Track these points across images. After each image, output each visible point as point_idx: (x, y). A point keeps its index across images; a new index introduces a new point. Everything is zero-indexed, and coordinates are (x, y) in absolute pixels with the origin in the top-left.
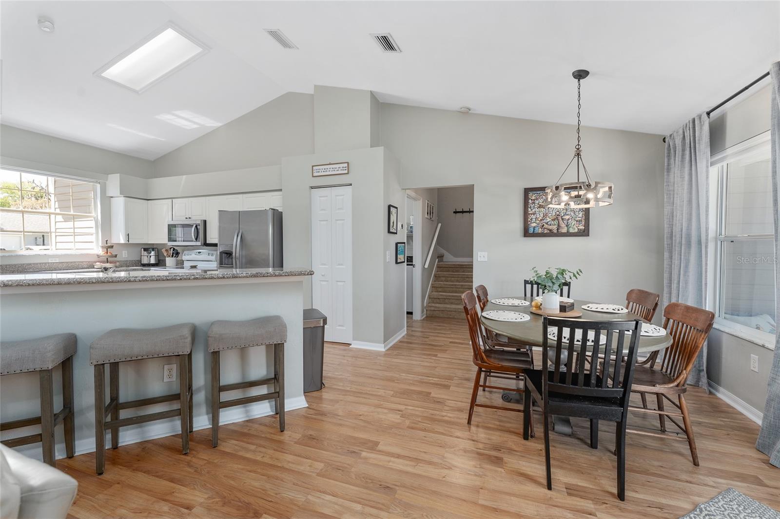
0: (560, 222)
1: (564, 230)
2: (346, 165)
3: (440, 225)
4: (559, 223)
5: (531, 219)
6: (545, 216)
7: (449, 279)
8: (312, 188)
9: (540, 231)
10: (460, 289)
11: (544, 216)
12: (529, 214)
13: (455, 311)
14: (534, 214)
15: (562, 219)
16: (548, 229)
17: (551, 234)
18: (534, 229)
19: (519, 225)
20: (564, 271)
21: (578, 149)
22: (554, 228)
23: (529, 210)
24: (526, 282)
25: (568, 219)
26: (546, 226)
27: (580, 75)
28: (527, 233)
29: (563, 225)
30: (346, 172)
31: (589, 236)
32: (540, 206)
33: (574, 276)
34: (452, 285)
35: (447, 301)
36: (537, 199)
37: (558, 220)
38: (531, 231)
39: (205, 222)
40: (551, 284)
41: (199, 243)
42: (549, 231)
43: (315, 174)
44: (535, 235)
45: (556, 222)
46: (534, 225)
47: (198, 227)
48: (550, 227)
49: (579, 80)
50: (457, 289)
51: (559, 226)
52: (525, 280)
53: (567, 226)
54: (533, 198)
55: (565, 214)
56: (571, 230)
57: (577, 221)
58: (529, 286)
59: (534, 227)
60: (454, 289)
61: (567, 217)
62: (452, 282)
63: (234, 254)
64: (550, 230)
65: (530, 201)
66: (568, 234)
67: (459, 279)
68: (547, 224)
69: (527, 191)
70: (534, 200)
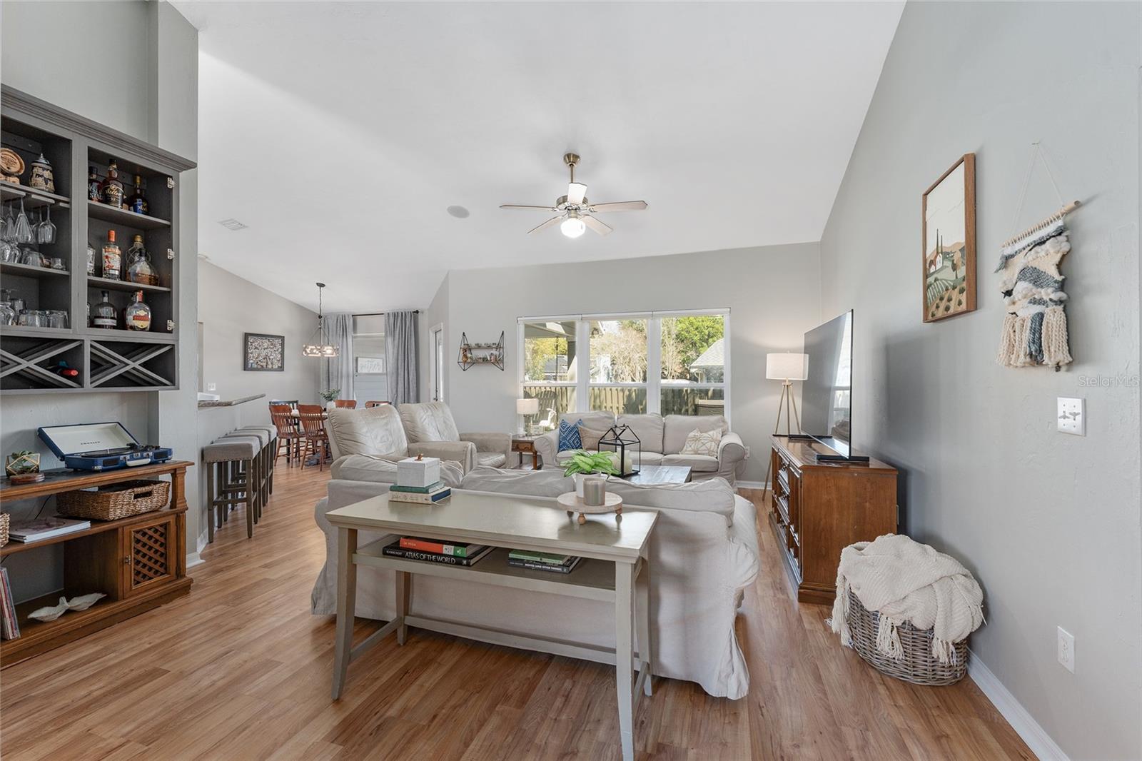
1: (270, 366)
4: (267, 361)
5: (249, 357)
6: (259, 355)
9: (254, 366)
12: (248, 353)
14: (252, 353)
15: (269, 358)
16: (260, 365)
17: (262, 369)
18: (250, 365)
19: (241, 361)
22: (264, 364)
23: (248, 350)
25: (272, 359)
26: (259, 363)
28: (246, 368)
29: (269, 363)
31: (283, 371)
32: (256, 348)
36: (254, 343)
38: (248, 366)
44: (252, 369)
45: (265, 360)
46: (251, 361)
48: (262, 364)
51: (267, 363)
53: (271, 363)
54: (250, 341)
55: (271, 355)
56: (274, 367)
57: (277, 360)
59: (251, 363)
61: (271, 357)
64: (262, 366)
65: (248, 343)
66: (272, 370)
68: (260, 361)
69: (247, 335)
70: (251, 343)
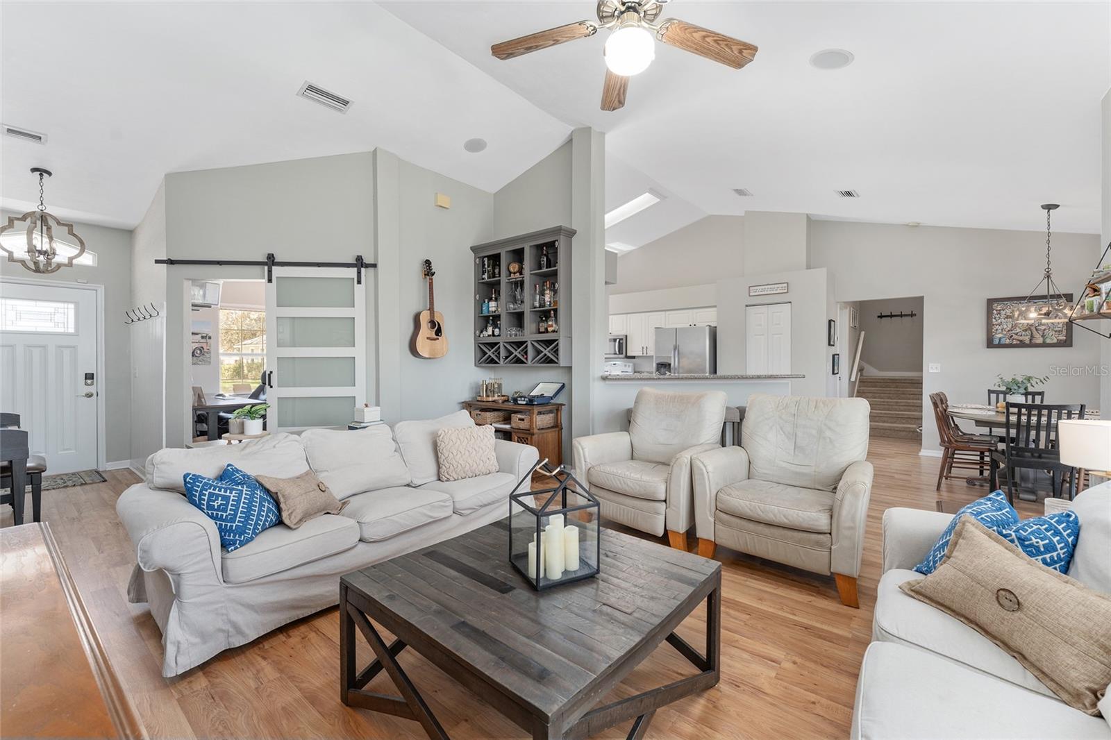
0: (1034, 333)
1: (1040, 341)
2: (786, 285)
3: (863, 333)
4: (1032, 333)
5: (997, 330)
6: (1014, 326)
7: (878, 395)
8: (747, 306)
9: (1008, 341)
10: (894, 407)
11: (1012, 327)
12: (993, 325)
13: (890, 430)
14: (999, 325)
15: (1037, 330)
16: (1018, 340)
17: (1021, 345)
18: (1000, 340)
19: (981, 336)
20: (1030, 377)
21: (1048, 272)
22: (1027, 339)
23: (994, 320)
24: (990, 392)
25: (1044, 330)
26: (1015, 336)
27: (1049, 207)
28: (990, 344)
29: (1036, 335)
30: (786, 291)
31: (1071, 346)
32: (1007, 317)
33: (1041, 381)
34: (884, 402)
35: (877, 418)
36: (1003, 310)
37: (1031, 330)
38: (996, 342)
39: (626, 336)
40: (1016, 388)
41: (621, 356)
42: (1018, 342)
43: (751, 294)
44: (1001, 346)
45: (1028, 333)
46: (1000, 335)
47: (621, 341)
48: (1021, 338)
49: (1048, 211)
50: (890, 407)
51: (1032, 336)
52: (989, 390)
53: (1042, 336)
54: (999, 309)
55: (1041, 325)
56: (1048, 341)
57: (1056, 331)
58: (993, 396)
59: (1000, 338)
60: (887, 407)
61: (1043, 328)
62: (882, 399)
63: (672, 365)
64: (1021, 341)
65: (995, 312)
66: (1044, 345)
67: (891, 395)
68: (1016, 334)
69: (990, 302)
70: (1000, 310)
